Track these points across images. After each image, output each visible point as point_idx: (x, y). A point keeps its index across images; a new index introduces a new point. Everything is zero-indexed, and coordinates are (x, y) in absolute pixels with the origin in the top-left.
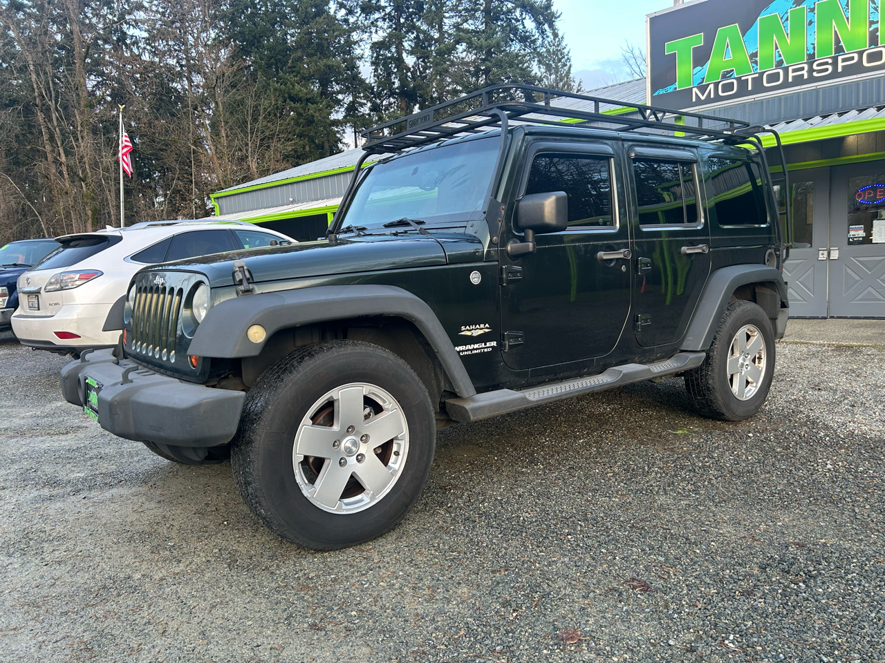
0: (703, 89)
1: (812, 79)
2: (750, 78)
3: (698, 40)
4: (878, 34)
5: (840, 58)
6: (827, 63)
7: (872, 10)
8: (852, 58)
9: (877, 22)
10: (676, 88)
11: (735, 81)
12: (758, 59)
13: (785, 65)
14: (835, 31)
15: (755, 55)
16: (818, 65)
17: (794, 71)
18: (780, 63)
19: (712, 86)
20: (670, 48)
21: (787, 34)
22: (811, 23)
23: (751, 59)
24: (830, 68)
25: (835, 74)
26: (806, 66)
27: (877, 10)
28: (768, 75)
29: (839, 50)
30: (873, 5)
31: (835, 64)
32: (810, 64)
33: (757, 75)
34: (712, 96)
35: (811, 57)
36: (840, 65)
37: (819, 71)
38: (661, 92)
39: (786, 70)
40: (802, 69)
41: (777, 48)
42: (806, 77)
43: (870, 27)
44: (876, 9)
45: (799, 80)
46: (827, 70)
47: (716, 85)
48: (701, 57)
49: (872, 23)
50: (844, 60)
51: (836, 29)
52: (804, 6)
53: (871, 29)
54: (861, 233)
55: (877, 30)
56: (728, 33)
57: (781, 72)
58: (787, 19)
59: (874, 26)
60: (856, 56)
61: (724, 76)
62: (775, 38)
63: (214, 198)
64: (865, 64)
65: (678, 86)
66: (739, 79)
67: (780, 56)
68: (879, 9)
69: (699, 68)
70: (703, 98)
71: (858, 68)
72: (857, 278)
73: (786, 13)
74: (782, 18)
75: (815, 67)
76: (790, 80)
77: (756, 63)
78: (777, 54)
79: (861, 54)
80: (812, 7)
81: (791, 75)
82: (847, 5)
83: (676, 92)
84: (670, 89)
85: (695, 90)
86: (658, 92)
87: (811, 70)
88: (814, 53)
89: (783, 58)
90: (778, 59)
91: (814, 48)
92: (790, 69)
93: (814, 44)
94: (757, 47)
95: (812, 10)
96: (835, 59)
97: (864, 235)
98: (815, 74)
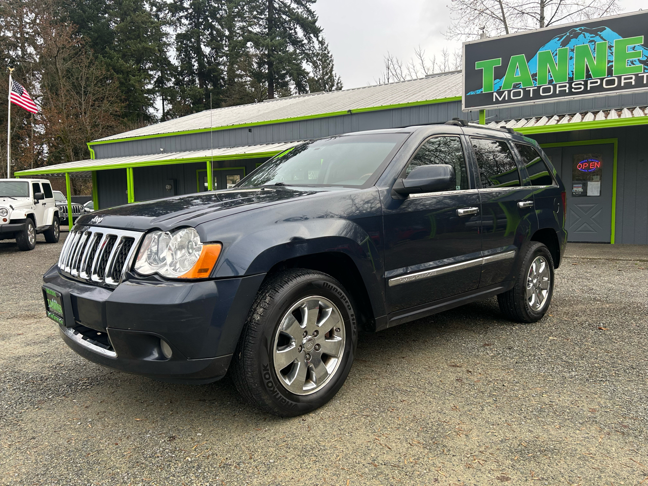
0: (500, 93)
1: (571, 93)
2: (531, 89)
3: (498, 62)
4: (613, 69)
5: (589, 82)
6: (581, 84)
7: (610, 54)
8: (597, 82)
9: (612, 62)
10: (482, 92)
11: (522, 91)
12: (537, 78)
13: (554, 83)
14: (587, 65)
15: (534, 75)
16: (575, 85)
17: (560, 87)
18: (551, 82)
19: (506, 92)
20: (478, 65)
21: (556, 64)
22: (571, 58)
23: (532, 77)
24: (583, 87)
25: (585, 91)
26: (568, 85)
27: (612, 55)
28: (543, 88)
29: (589, 76)
30: (610, 51)
31: (586, 85)
32: (570, 84)
33: (536, 88)
34: (506, 99)
35: (571, 80)
36: (589, 85)
37: (575, 89)
38: (472, 93)
39: (555, 86)
40: (565, 86)
41: (549, 72)
42: (567, 91)
43: (608, 64)
44: (612, 53)
45: (563, 93)
46: (581, 88)
47: (509, 92)
48: (499, 73)
49: (609, 62)
50: (591, 83)
51: (587, 63)
52: (567, 47)
53: (609, 65)
54: (580, 190)
55: (612, 66)
56: (518, 60)
57: (552, 87)
58: (556, 55)
59: (610, 64)
60: (599, 81)
61: (515, 87)
62: (548, 65)
63: (90, 146)
64: (604, 86)
65: (484, 90)
66: (524, 89)
67: (551, 77)
68: (614, 54)
69: (498, 80)
70: (500, 99)
71: (600, 89)
72: (578, 217)
73: (556, 50)
74: (553, 54)
75: (573, 86)
76: (557, 93)
77: (536, 80)
78: (550, 76)
79: (602, 80)
80: (573, 48)
81: (558, 89)
82: (594, 49)
83: (482, 94)
84: (478, 92)
85: (495, 94)
86: (470, 93)
87: (570, 88)
88: (573, 77)
89: (553, 78)
90: (550, 79)
91: (573, 74)
92: (558, 86)
93: (573, 72)
94: (537, 70)
95: (573, 50)
96: (586, 82)
97: (582, 190)
98: (573, 90)
